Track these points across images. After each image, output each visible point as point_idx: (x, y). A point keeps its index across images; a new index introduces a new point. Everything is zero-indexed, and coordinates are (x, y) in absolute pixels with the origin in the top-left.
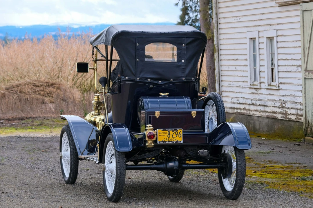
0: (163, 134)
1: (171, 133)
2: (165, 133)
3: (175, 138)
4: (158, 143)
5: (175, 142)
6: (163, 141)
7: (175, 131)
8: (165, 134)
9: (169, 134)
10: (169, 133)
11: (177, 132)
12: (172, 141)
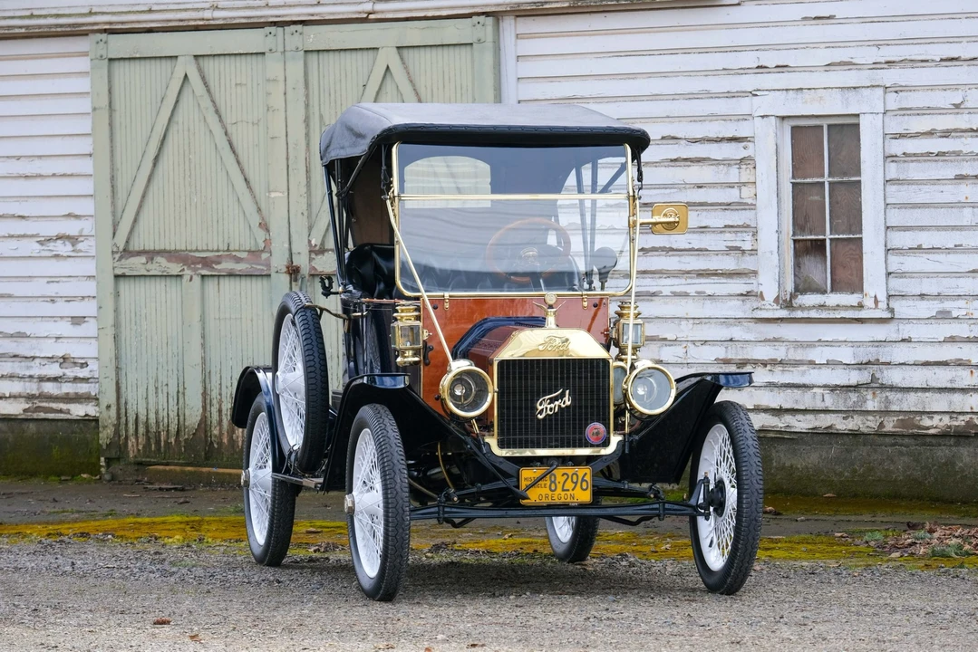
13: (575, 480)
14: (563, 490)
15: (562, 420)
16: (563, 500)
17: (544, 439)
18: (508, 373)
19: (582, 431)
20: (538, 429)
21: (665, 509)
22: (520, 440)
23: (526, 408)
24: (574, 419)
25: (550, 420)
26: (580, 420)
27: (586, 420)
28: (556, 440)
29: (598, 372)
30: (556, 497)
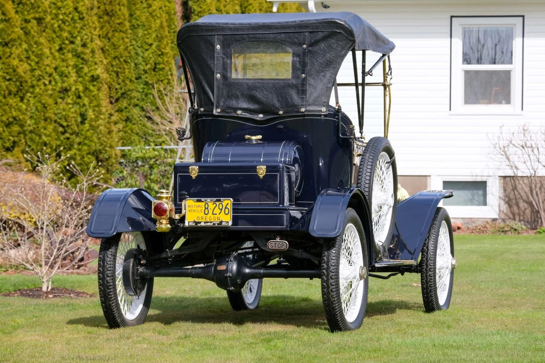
0: (195, 209)
1: (211, 206)
2: (199, 206)
3: (218, 215)
4: (187, 224)
5: (218, 224)
6: (195, 222)
7: (218, 203)
8: (199, 209)
9: (207, 208)
10: (207, 205)
11: (221, 205)
12: (212, 220)
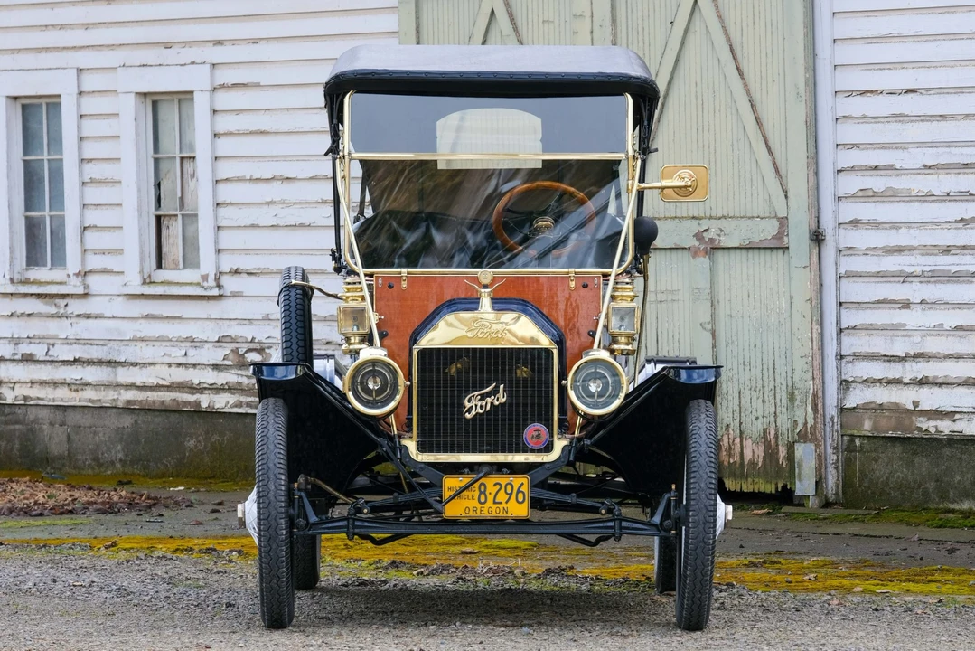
13: (509, 491)
14: (495, 503)
15: (496, 420)
16: (494, 514)
17: (474, 443)
18: (431, 364)
19: (519, 433)
20: (467, 431)
21: (621, 528)
22: (445, 443)
23: (453, 405)
24: (510, 420)
25: (481, 420)
26: (518, 420)
27: (525, 420)
28: (489, 444)
29: (540, 364)
30: (485, 511)
